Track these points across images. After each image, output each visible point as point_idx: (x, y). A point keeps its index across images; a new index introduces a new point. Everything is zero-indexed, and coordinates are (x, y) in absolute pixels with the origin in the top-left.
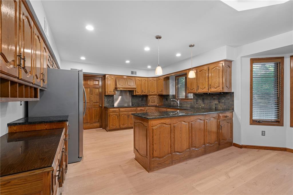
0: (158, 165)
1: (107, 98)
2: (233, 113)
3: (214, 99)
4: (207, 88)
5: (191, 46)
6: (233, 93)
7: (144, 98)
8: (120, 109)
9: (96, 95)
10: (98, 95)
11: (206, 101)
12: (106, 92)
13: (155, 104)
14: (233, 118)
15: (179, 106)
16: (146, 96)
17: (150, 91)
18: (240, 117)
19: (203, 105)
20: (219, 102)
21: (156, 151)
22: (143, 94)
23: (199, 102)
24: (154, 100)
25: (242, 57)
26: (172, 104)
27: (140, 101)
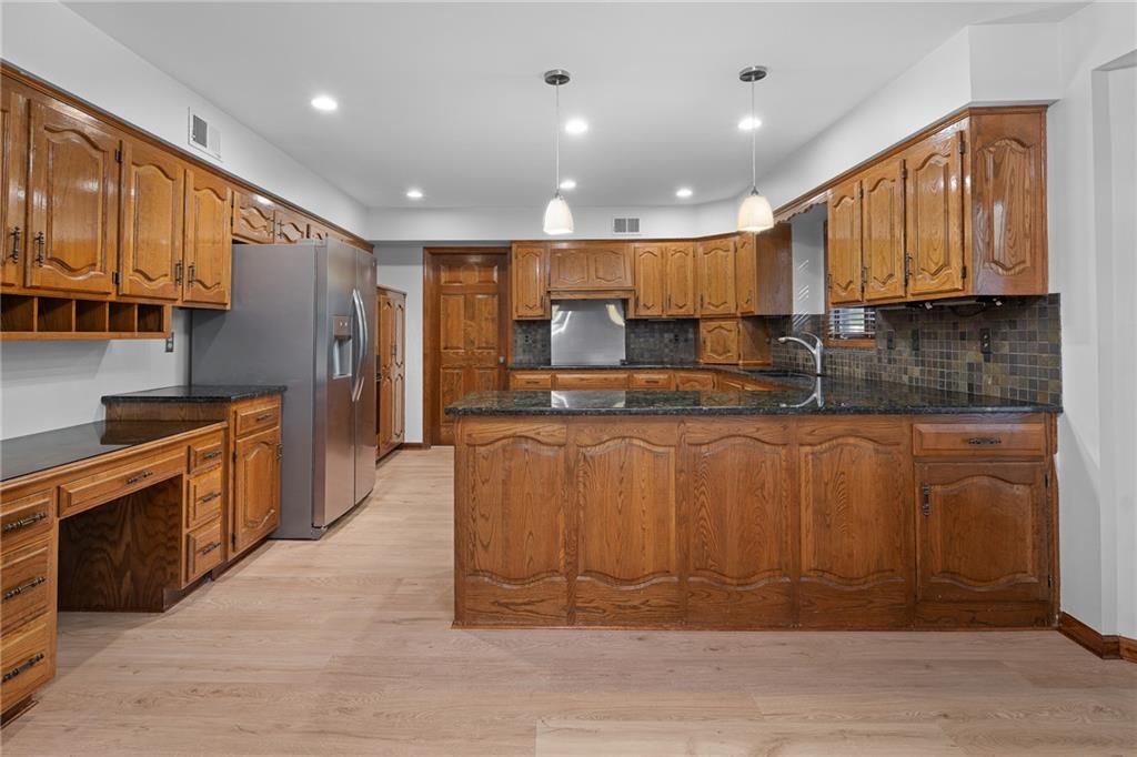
0: (495, 609)
1: (524, 331)
2: (1060, 421)
3: (963, 337)
4: (899, 275)
6: (1055, 298)
7: (687, 332)
8: (558, 376)
9: (487, 319)
10: (493, 320)
11: (931, 349)
12: (514, 310)
13: (732, 357)
14: (1058, 457)
16: (693, 322)
17: (706, 300)
18: (1093, 453)
19: (916, 371)
20: (987, 353)
21: (486, 548)
22: (674, 312)
23: (900, 353)
24: (725, 342)
26: (801, 362)
27: (666, 346)
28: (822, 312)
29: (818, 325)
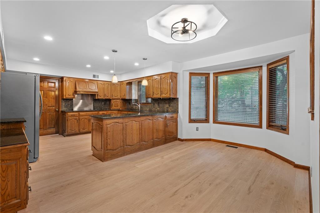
0: (111, 156)
1: (65, 102)
2: (178, 114)
3: (166, 103)
4: (160, 94)
5: (144, 59)
6: (178, 98)
7: (107, 102)
8: (80, 113)
9: (51, 98)
10: (54, 98)
11: (161, 105)
12: (64, 96)
13: (119, 108)
14: (178, 119)
15: (140, 109)
16: (109, 100)
17: (113, 95)
18: (182, 117)
19: (158, 109)
20: (169, 106)
21: (109, 145)
22: (106, 98)
23: (156, 106)
24: (117, 104)
25: (183, 71)
26: (134, 108)
27: (103, 105)
28: (137, 98)
29: (136, 101)
